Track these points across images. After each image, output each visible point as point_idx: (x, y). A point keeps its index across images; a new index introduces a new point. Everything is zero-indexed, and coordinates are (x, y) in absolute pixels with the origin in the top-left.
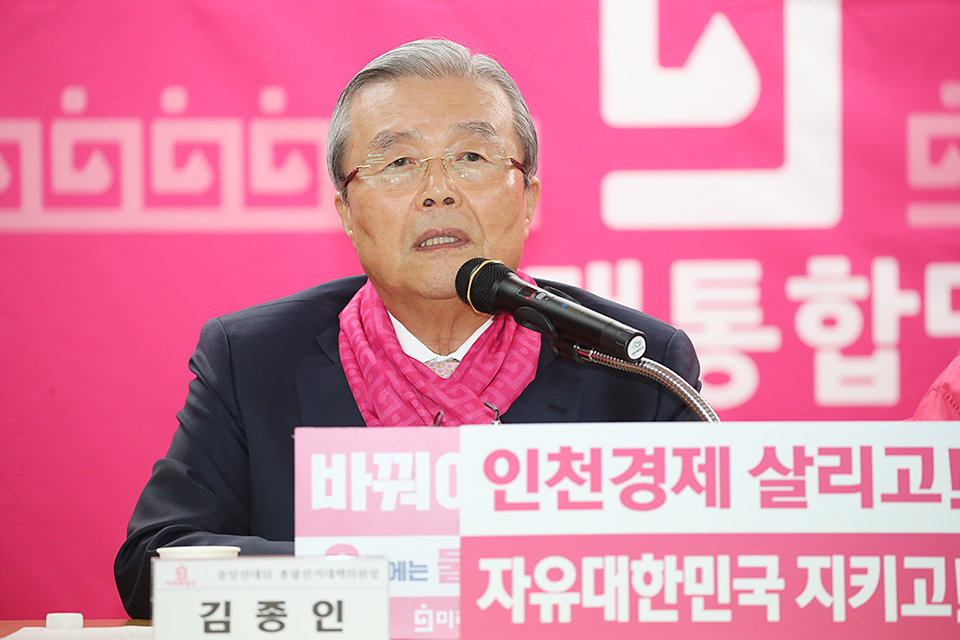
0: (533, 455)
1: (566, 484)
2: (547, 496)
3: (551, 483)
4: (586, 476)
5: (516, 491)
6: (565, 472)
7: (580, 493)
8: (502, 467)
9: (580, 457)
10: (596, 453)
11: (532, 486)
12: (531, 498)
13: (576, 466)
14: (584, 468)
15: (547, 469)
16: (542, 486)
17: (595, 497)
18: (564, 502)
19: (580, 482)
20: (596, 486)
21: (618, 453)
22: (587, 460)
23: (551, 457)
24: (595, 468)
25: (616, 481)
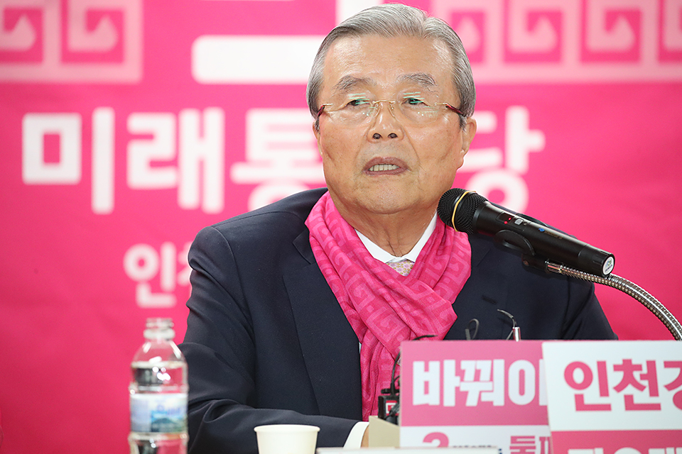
0: (602, 366)
1: (630, 390)
2: (616, 399)
3: (619, 388)
4: (645, 383)
5: (592, 395)
6: (628, 380)
7: (642, 397)
8: (578, 376)
9: (639, 368)
10: (651, 365)
11: (604, 392)
12: (604, 401)
13: (637, 375)
14: (643, 377)
15: (615, 378)
16: (611, 391)
17: (654, 400)
18: (630, 404)
19: (641, 388)
20: (654, 392)
21: (668, 364)
22: (645, 371)
23: (617, 368)
24: (651, 375)
25: (670, 387)
